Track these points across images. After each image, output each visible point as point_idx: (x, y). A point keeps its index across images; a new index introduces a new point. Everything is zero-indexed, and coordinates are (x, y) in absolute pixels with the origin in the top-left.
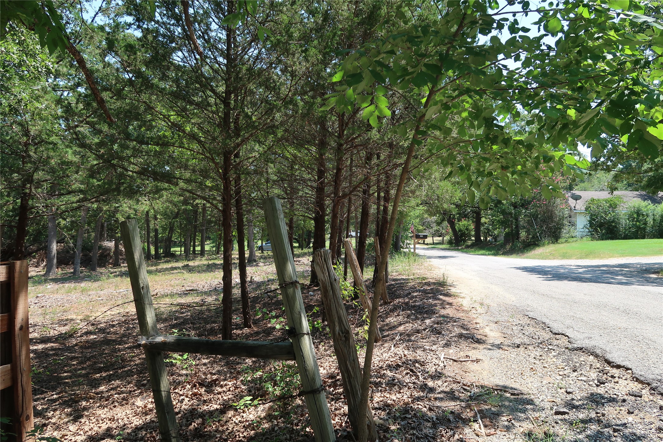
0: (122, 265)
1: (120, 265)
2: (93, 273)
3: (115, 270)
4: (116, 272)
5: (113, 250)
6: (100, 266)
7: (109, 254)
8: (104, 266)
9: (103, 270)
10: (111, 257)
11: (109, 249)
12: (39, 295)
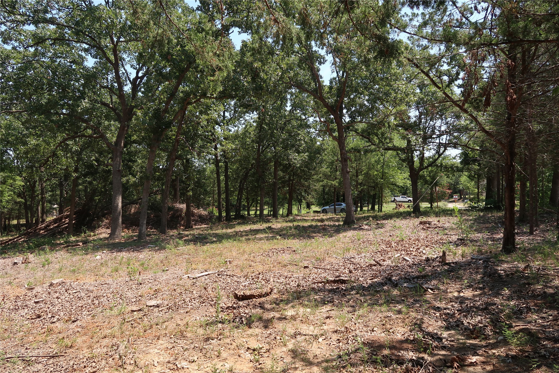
0: (194, 227)
1: (192, 227)
2: (163, 237)
3: (187, 233)
4: (187, 236)
5: (184, 210)
6: (172, 228)
7: (180, 215)
8: (176, 228)
9: (174, 232)
10: (183, 219)
11: (181, 210)
12: (54, 282)
